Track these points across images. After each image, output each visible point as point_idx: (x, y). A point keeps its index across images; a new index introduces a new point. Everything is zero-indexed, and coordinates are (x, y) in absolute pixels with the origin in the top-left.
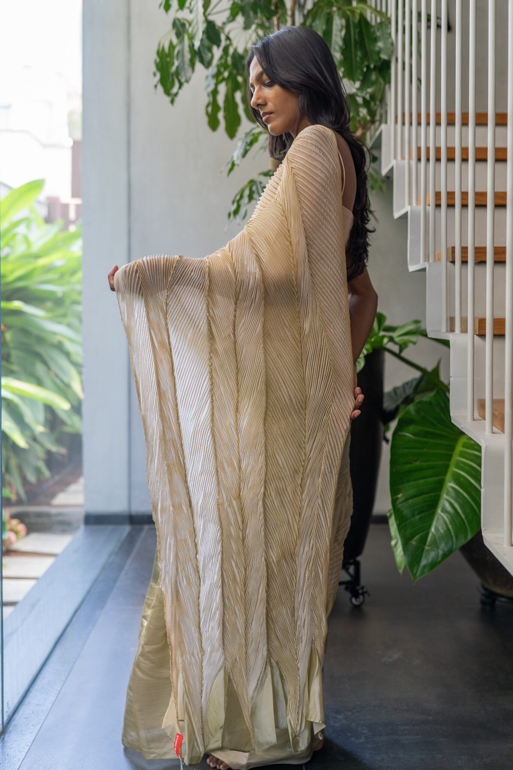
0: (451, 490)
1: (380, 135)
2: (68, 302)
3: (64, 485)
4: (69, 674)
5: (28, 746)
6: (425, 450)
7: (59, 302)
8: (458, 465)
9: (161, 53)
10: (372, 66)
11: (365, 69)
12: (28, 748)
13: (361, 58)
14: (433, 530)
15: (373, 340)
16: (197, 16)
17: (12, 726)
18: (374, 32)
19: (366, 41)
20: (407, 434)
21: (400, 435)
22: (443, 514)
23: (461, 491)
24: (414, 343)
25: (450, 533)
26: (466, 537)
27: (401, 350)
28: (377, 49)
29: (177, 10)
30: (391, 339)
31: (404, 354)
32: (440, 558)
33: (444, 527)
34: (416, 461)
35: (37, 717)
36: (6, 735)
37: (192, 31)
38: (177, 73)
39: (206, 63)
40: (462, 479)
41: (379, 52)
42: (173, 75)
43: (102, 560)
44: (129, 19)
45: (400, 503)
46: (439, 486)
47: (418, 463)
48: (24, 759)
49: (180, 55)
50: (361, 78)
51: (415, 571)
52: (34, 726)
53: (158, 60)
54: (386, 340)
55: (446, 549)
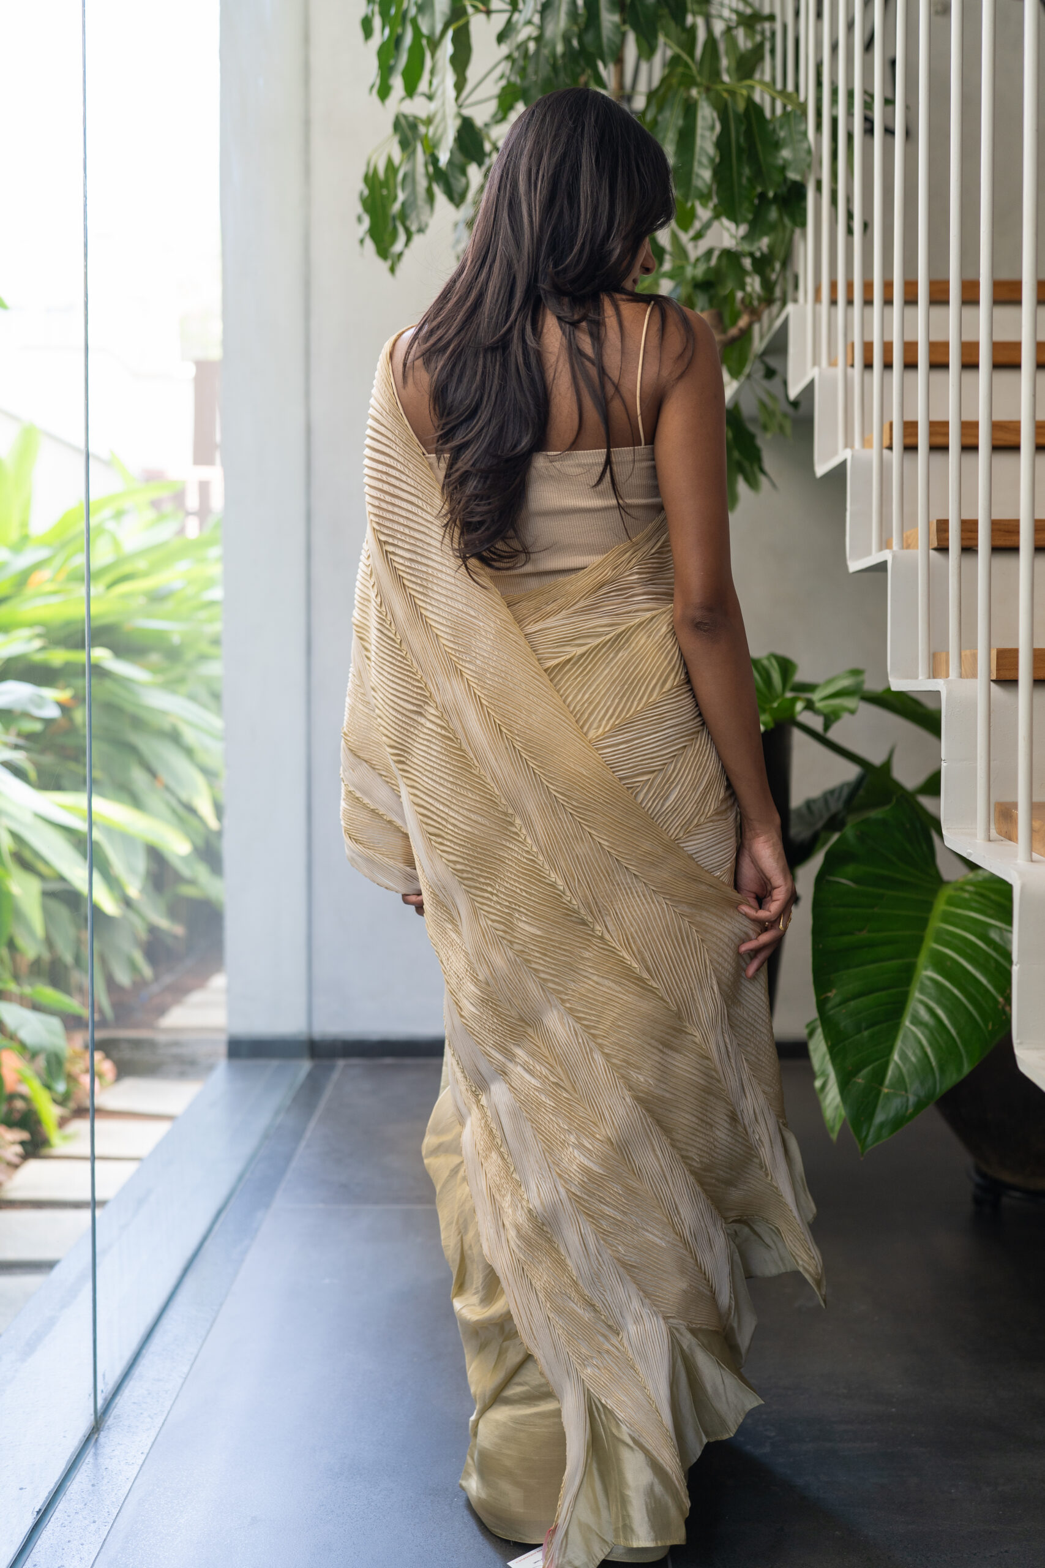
0: (928, 983)
1: (785, 325)
2: (189, 656)
3: (179, 992)
4: (212, 1326)
5: (142, 1453)
6: (876, 910)
7: (173, 654)
8: (941, 938)
9: (370, 180)
10: (771, 194)
11: (756, 201)
12: (143, 1457)
13: (749, 180)
14: (896, 1057)
15: (775, 705)
16: (443, 104)
17: (111, 1418)
18: (774, 130)
19: (759, 147)
20: (843, 880)
21: (828, 882)
22: (913, 1028)
23: (948, 984)
24: (852, 712)
25: (930, 1063)
26: (959, 1069)
27: (827, 727)
28: (780, 162)
29: (403, 99)
30: (810, 706)
31: (833, 735)
32: (910, 1110)
33: (918, 1052)
34: (861, 930)
35: (158, 1401)
36: (102, 1433)
37: (435, 134)
38: (403, 216)
39: (456, 196)
40: (949, 963)
41: (783, 169)
42: (394, 218)
43: (263, 1120)
44: (307, 123)
45: (833, 1008)
46: (906, 975)
47: (864, 935)
48: (136, 1477)
49: (409, 180)
50: (750, 216)
51: (864, 1134)
52: (152, 1418)
53: (366, 192)
54: (799, 706)
55: (922, 1094)
